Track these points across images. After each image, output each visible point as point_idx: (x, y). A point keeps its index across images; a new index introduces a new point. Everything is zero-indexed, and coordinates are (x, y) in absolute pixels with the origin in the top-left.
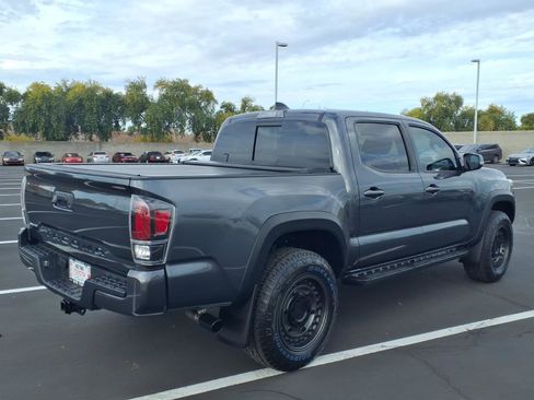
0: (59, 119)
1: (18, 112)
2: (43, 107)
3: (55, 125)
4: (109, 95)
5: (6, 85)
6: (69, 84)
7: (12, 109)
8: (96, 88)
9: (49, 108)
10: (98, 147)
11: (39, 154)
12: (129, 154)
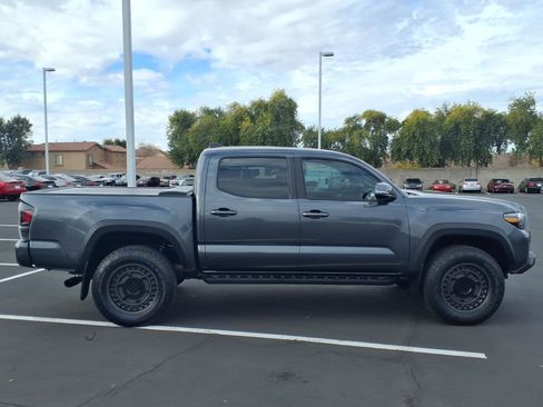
0: (432, 145)
1: (396, 140)
2: (417, 134)
3: (428, 151)
4: (489, 116)
5: (388, 115)
6: (449, 108)
7: (390, 137)
8: (476, 109)
9: (423, 134)
10: (474, 173)
11: (409, 181)
12: (507, 181)
